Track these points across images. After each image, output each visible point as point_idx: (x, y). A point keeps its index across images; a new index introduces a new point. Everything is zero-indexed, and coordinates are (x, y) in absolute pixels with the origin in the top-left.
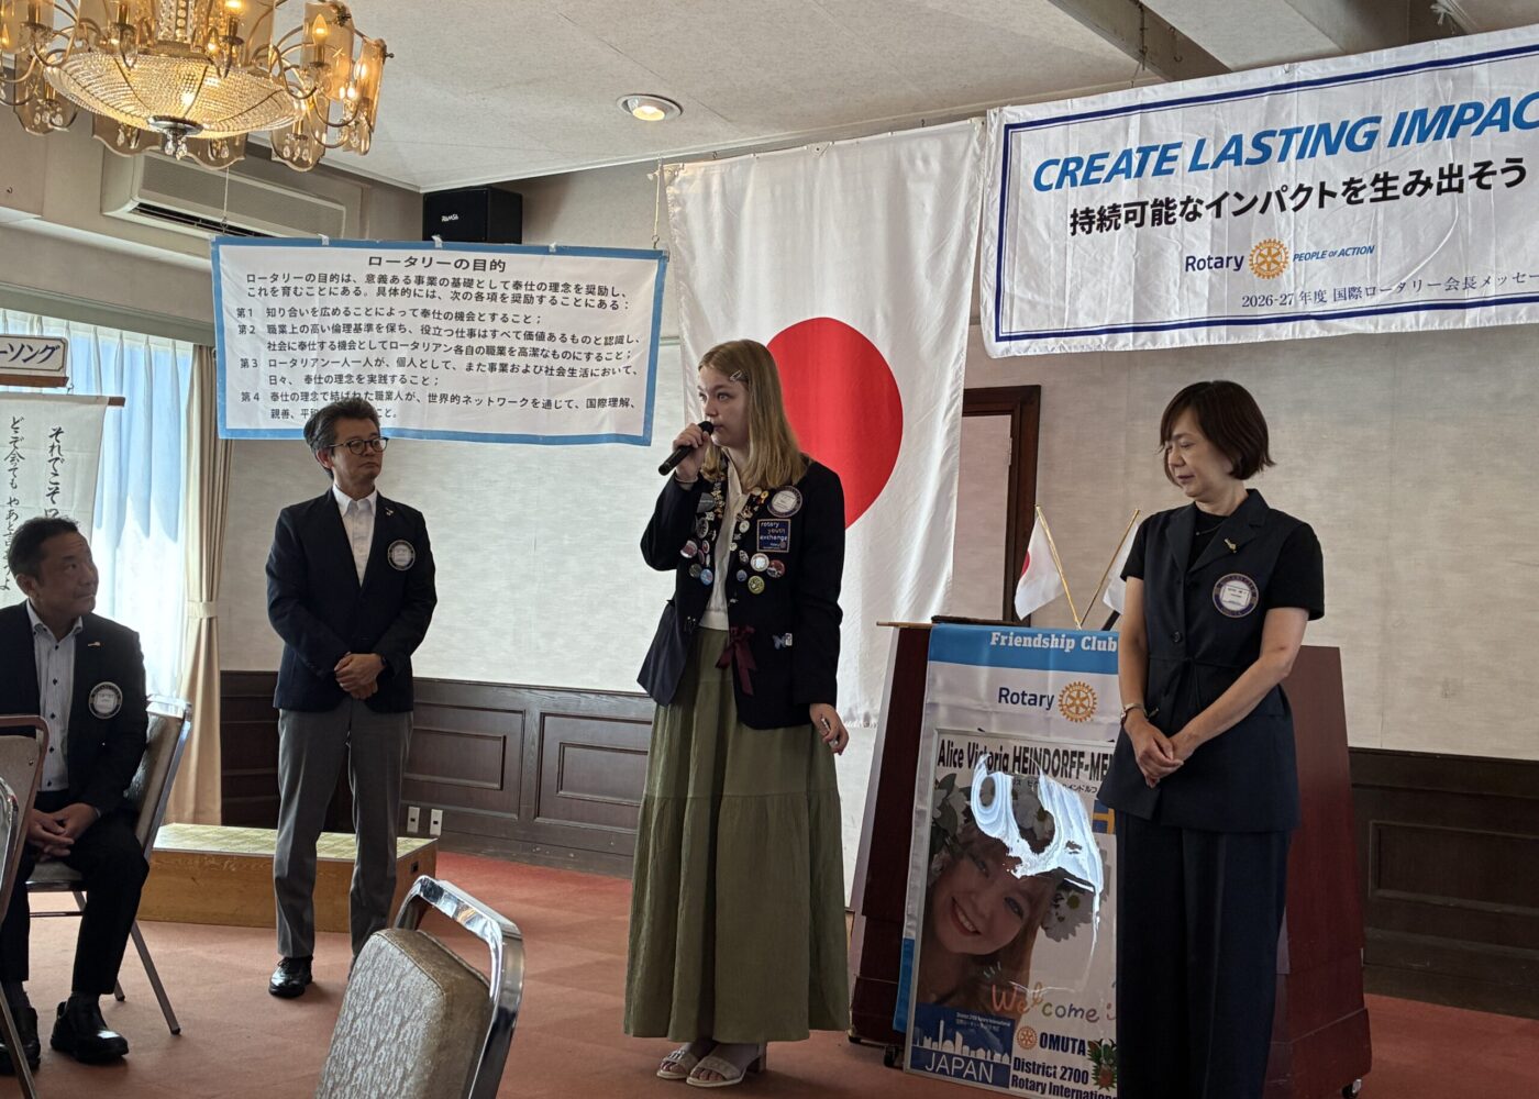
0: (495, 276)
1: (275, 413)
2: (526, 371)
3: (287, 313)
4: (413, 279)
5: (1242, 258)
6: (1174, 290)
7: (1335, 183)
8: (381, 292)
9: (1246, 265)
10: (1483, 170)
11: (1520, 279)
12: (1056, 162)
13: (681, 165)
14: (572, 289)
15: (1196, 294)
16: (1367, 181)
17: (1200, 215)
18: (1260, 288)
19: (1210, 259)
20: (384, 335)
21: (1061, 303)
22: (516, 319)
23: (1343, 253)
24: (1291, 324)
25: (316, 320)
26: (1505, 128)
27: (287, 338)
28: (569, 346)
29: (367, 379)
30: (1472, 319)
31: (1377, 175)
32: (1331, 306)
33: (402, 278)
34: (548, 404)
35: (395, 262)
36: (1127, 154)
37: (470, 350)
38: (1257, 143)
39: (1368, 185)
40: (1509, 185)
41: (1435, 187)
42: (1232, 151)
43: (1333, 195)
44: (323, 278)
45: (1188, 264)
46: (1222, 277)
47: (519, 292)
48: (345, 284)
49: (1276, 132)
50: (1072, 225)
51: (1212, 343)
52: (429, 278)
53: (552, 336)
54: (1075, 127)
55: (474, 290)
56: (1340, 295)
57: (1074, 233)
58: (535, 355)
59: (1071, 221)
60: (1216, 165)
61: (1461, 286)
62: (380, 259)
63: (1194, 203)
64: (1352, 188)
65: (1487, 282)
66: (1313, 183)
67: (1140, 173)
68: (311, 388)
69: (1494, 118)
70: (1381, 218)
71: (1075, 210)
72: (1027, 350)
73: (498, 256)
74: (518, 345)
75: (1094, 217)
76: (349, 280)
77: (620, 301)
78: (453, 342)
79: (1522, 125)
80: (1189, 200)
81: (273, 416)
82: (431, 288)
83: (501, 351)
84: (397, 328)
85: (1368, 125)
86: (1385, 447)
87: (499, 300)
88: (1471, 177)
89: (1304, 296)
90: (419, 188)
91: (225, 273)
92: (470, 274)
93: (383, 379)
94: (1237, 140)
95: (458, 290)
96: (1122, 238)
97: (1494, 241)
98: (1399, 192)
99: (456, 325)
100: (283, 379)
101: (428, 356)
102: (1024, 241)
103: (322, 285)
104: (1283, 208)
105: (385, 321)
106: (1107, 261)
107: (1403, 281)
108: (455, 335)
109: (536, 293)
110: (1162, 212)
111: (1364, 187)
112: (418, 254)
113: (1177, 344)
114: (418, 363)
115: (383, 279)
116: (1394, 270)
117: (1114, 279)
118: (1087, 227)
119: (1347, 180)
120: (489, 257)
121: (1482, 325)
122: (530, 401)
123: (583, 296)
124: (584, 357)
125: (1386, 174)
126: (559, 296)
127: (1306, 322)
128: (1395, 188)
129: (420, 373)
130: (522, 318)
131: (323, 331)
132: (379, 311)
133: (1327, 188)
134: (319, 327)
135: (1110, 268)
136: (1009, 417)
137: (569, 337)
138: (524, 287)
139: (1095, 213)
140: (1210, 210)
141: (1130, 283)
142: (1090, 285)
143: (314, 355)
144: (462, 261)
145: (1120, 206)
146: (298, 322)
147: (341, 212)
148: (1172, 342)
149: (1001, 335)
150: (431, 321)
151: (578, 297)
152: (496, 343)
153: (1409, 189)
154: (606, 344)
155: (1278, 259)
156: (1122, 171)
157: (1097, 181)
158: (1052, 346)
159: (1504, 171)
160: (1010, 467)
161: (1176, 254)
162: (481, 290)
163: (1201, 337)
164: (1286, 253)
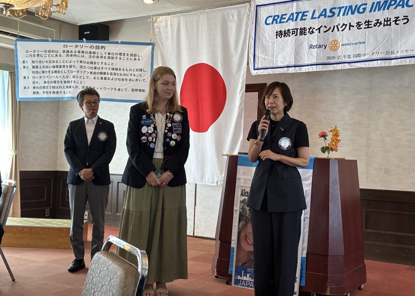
0: (102, 51)
1: (34, 93)
2: (112, 80)
3: (38, 62)
4: (77, 51)
5: (326, 45)
6: (306, 55)
7: (354, 23)
8: (67, 55)
9: (327, 47)
10: (397, 19)
11: (407, 51)
12: (271, 16)
13: (158, 17)
14: (126, 55)
15: (312, 56)
16: (363, 22)
17: (314, 32)
18: (332, 54)
19: (317, 45)
20: (69, 69)
21: (273, 59)
22: (109, 64)
23: (356, 44)
24: (341, 65)
25: (47, 64)
26: (403, 7)
27: (38, 70)
28: (125, 72)
29: (64, 82)
30: (393, 63)
31: (366, 21)
32: (352, 59)
33: (73, 51)
34: (119, 90)
35: (72, 46)
36: (292, 14)
37: (95, 73)
38: (331, 11)
39: (363, 24)
40: (404, 24)
41: (383, 24)
42: (324, 13)
43: (353, 26)
44: (49, 51)
45: (310, 47)
46: (320, 51)
47: (110, 56)
48: (56, 53)
49: (336, 8)
50: (276, 35)
51: (317, 70)
52: (82, 51)
53: (120, 69)
54: (277, 6)
55: (96, 55)
56: (355, 56)
57: (277, 38)
58: (115, 75)
59: (276, 34)
60: (319, 17)
61: (390, 53)
62: (67, 45)
63: (312, 29)
64: (359, 24)
65: (398, 52)
66: (347, 23)
67: (296, 20)
68: (46, 85)
69: (400, 4)
70: (367, 33)
71: (277, 31)
72: (263, 73)
73: (103, 45)
74: (110, 72)
75: (283, 33)
76: (57, 52)
77: (140, 58)
78: (90, 70)
79: (408, 6)
80: (311, 28)
81: (33, 93)
82: (83, 54)
83: (105, 73)
84: (72, 66)
85: (364, 6)
86: (368, 101)
87: (103, 58)
88: (393, 21)
89: (345, 56)
90: (77, 24)
91: (19, 50)
92: (94, 50)
93: (68, 82)
94: (325, 10)
95: (91, 55)
96: (291, 39)
97: (400, 40)
98: (372, 26)
99: (90, 65)
100: (37, 82)
101: (82, 75)
102: (262, 41)
103: (49, 54)
104: (338, 30)
105: (69, 64)
106: (286, 46)
107: (373, 52)
108: (90, 68)
109: (115, 56)
110: (303, 31)
111: (362, 24)
112: (78, 44)
113: (307, 71)
114: (79, 77)
115: (68, 52)
116: (371, 49)
117: (288, 51)
118: (280, 36)
119: (357, 22)
120: (100, 45)
121: (396, 65)
122: (114, 89)
123: (129, 57)
124: (130, 75)
125: (369, 20)
126: (122, 57)
127: (345, 64)
128: (371, 24)
129: (80, 80)
130: (111, 64)
131: (50, 68)
132: (67, 61)
133: (351, 24)
134: (48, 66)
135: (287, 48)
136: (257, 93)
137: (125, 69)
138: (111, 54)
139: (283, 32)
140: (317, 31)
141: (293, 53)
142: (281, 53)
143: (47, 75)
144: (92, 46)
145: (290, 30)
146: (42, 65)
147: (54, 31)
148: (306, 70)
149: (255, 68)
150: (83, 64)
151: (128, 57)
152: (103, 71)
153: (375, 25)
154: (136, 71)
155: (337, 45)
156: (291, 19)
157: (283, 22)
158: (270, 71)
159: (403, 19)
160: (258, 107)
161: (307, 44)
162: (98, 55)
163: (314, 69)
164: (339, 44)
